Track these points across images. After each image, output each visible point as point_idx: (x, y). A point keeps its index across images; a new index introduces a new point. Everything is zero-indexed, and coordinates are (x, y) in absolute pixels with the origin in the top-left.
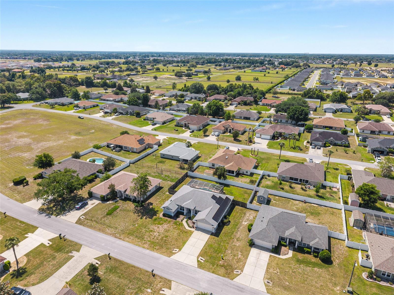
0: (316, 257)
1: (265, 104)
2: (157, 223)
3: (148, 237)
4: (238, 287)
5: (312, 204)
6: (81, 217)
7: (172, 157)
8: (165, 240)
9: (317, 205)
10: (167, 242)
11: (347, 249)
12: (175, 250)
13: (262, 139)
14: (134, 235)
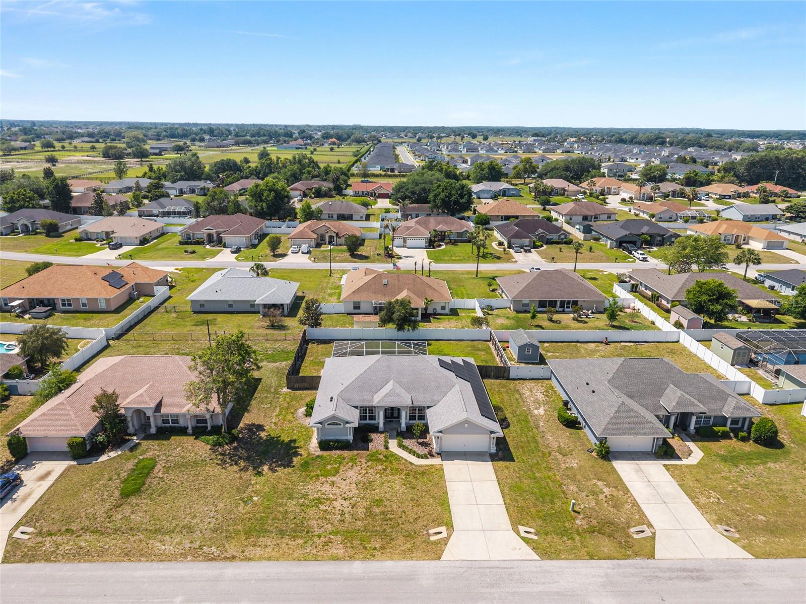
0: (744, 439)
1: (361, 193)
2: (318, 472)
3: (320, 521)
4: (683, 570)
5: (622, 344)
6: (17, 535)
7: (231, 306)
8: (383, 513)
9: (632, 344)
10: (392, 516)
11: (769, 408)
12: (431, 531)
13: (408, 248)
14: (272, 532)
